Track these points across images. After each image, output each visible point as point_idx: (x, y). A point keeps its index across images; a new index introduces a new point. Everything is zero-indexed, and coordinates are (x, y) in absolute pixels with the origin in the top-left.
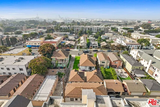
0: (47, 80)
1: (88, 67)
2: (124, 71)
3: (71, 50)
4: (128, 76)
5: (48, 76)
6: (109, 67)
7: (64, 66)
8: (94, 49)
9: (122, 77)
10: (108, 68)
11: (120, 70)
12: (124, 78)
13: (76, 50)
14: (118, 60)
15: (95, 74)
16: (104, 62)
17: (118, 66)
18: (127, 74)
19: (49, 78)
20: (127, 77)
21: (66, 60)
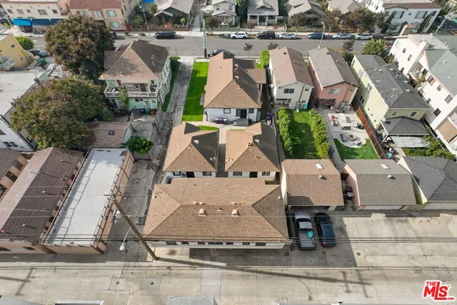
0: (91, 166)
1: (234, 112)
2: (355, 119)
3: (178, 33)
4: (367, 140)
5: (95, 153)
6: (306, 107)
7: (153, 105)
8: (263, 29)
9: (347, 144)
10: (303, 110)
11: (341, 118)
12: (353, 147)
13: (197, 33)
14: (342, 83)
15: (252, 145)
16: (292, 91)
17: (338, 102)
18: (364, 130)
19: (98, 161)
20: (364, 142)
21: (156, 86)
